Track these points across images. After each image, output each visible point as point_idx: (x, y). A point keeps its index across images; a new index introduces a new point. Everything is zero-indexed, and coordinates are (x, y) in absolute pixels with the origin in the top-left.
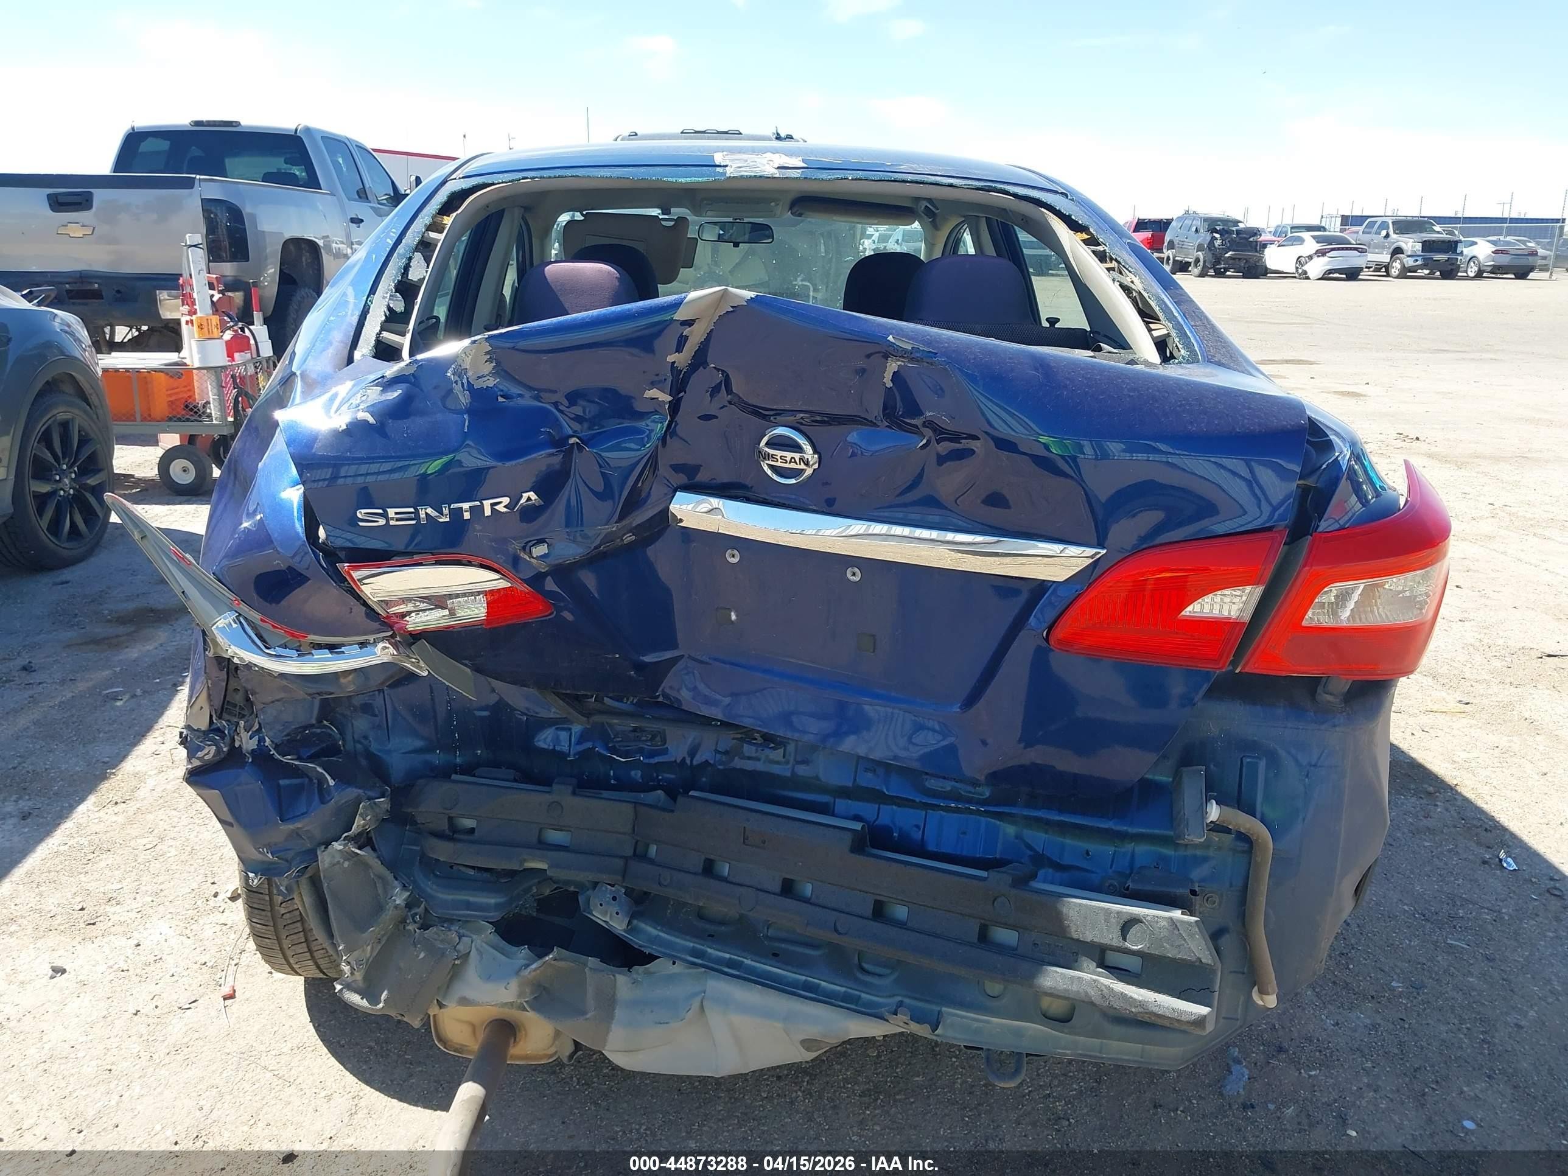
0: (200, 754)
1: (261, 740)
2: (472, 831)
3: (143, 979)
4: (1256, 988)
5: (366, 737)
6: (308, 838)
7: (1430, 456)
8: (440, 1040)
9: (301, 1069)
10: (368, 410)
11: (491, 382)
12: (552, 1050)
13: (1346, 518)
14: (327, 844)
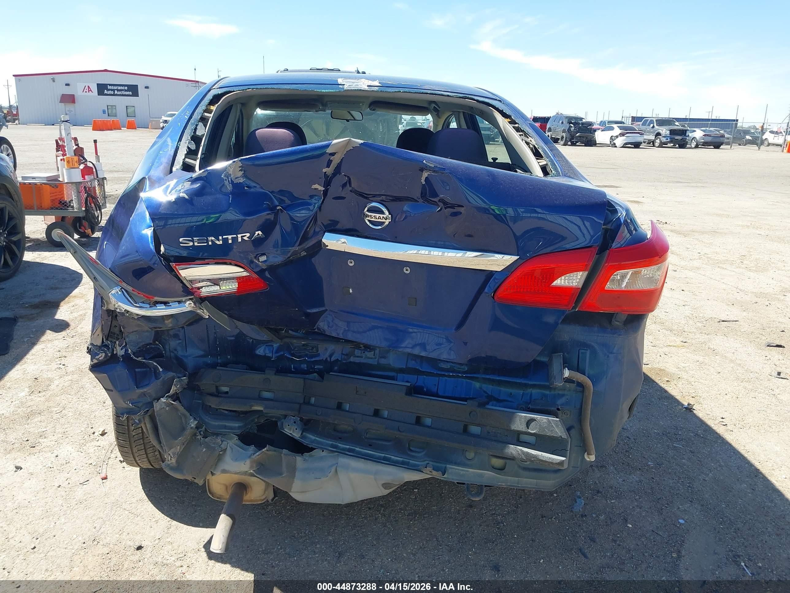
0: (97, 357)
1: (126, 350)
2: (227, 393)
3: (60, 471)
4: (586, 453)
5: (176, 350)
6: (149, 396)
7: (672, 231)
8: (210, 493)
9: (142, 509)
10: (184, 192)
11: (241, 180)
12: (264, 497)
13: (623, 241)
14: (158, 399)
